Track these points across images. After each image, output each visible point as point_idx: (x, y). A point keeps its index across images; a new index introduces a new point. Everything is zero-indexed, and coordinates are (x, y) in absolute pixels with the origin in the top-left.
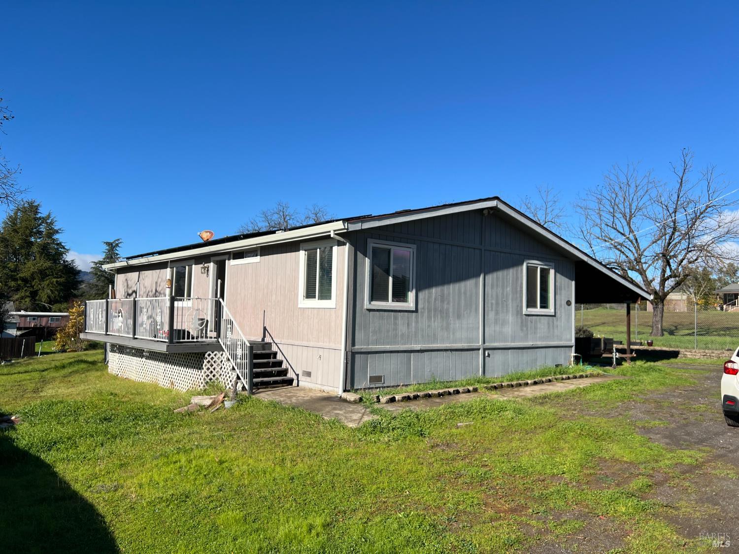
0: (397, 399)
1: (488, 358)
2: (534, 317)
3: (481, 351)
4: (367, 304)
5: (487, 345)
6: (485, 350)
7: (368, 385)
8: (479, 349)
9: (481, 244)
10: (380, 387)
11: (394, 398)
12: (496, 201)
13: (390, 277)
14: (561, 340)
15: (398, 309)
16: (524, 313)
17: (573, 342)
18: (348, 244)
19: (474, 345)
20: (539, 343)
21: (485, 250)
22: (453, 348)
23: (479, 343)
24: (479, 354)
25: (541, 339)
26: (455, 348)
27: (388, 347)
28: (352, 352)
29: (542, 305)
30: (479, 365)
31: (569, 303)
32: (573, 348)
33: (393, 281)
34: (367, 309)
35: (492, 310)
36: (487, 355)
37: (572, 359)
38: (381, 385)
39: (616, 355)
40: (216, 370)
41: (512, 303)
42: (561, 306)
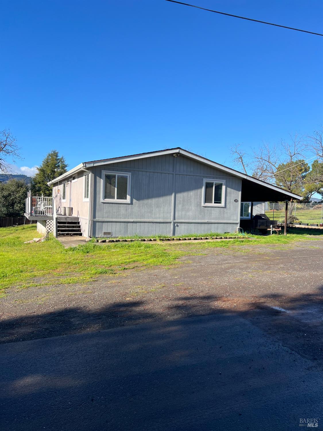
0: (106, 241)
1: (177, 227)
2: (209, 208)
3: (172, 224)
4: (102, 200)
5: (176, 221)
6: (174, 223)
7: (103, 236)
8: (171, 223)
9: (173, 171)
10: (109, 237)
11: (106, 240)
12: (178, 150)
13: (116, 188)
14: (229, 220)
15: (120, 203)
16: (202, 206)
17: (239, 221)
18: (91, 173)
19: (168, 221)
20: (213, 221)
21: (176, 174)
22: (154, 221)
23: (171, 220)
24: (171, 225)
25: (213, 219)
26: (155, 221)
27: (114, 220)
28: (93, 221)
29: (215, 201)
30: (170, 230)
31: (236, 201)
32: (239, 224)
33: (117, 190)
34: (102, 202)
35: (180, 204)
36: (176, 225)
37: (237, 230)
38: (110, 236)
39: (272, 229)
40: (52, 228)
41: (194, 201)
42: (230, 202)
